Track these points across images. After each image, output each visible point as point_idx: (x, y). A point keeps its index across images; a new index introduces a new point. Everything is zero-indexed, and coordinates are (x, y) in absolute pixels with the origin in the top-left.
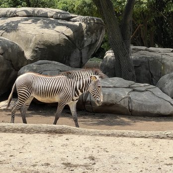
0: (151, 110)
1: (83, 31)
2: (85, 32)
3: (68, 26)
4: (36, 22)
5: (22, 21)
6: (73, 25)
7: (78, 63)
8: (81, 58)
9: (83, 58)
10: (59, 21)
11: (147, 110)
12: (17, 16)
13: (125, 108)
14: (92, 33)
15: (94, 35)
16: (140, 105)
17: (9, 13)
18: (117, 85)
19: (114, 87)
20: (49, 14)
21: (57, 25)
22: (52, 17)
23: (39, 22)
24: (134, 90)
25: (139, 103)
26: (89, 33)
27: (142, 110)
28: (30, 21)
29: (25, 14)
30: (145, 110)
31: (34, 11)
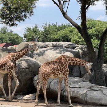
0: (97, 102)
1: (80, 55)
2: (81, 55)
3: (71, 52)
4: (56, 50)
5: (49, 50)
6: (74, 51)
7: (78, 74)
8: (80, 71)
9: (81, 71)
10: (69, 49)
11: (95, 102)
12: (48, 47)
13: (82, 100)
14: (86, 56)
15: (87, 57)
16: (91, 98)
17: (44, 46)
18: (82, 87)
19: (80, 88)
20: (64, 46)
21: (66, 52)
22: (65, 47)
23: (57, 50)
24: (92, 90)
25: (90, 97)
26: (84, 56)
27: (92, 102)
28: (53, 50)
29: (52, 46)
30: (93, 102)
31: (56, 44)
